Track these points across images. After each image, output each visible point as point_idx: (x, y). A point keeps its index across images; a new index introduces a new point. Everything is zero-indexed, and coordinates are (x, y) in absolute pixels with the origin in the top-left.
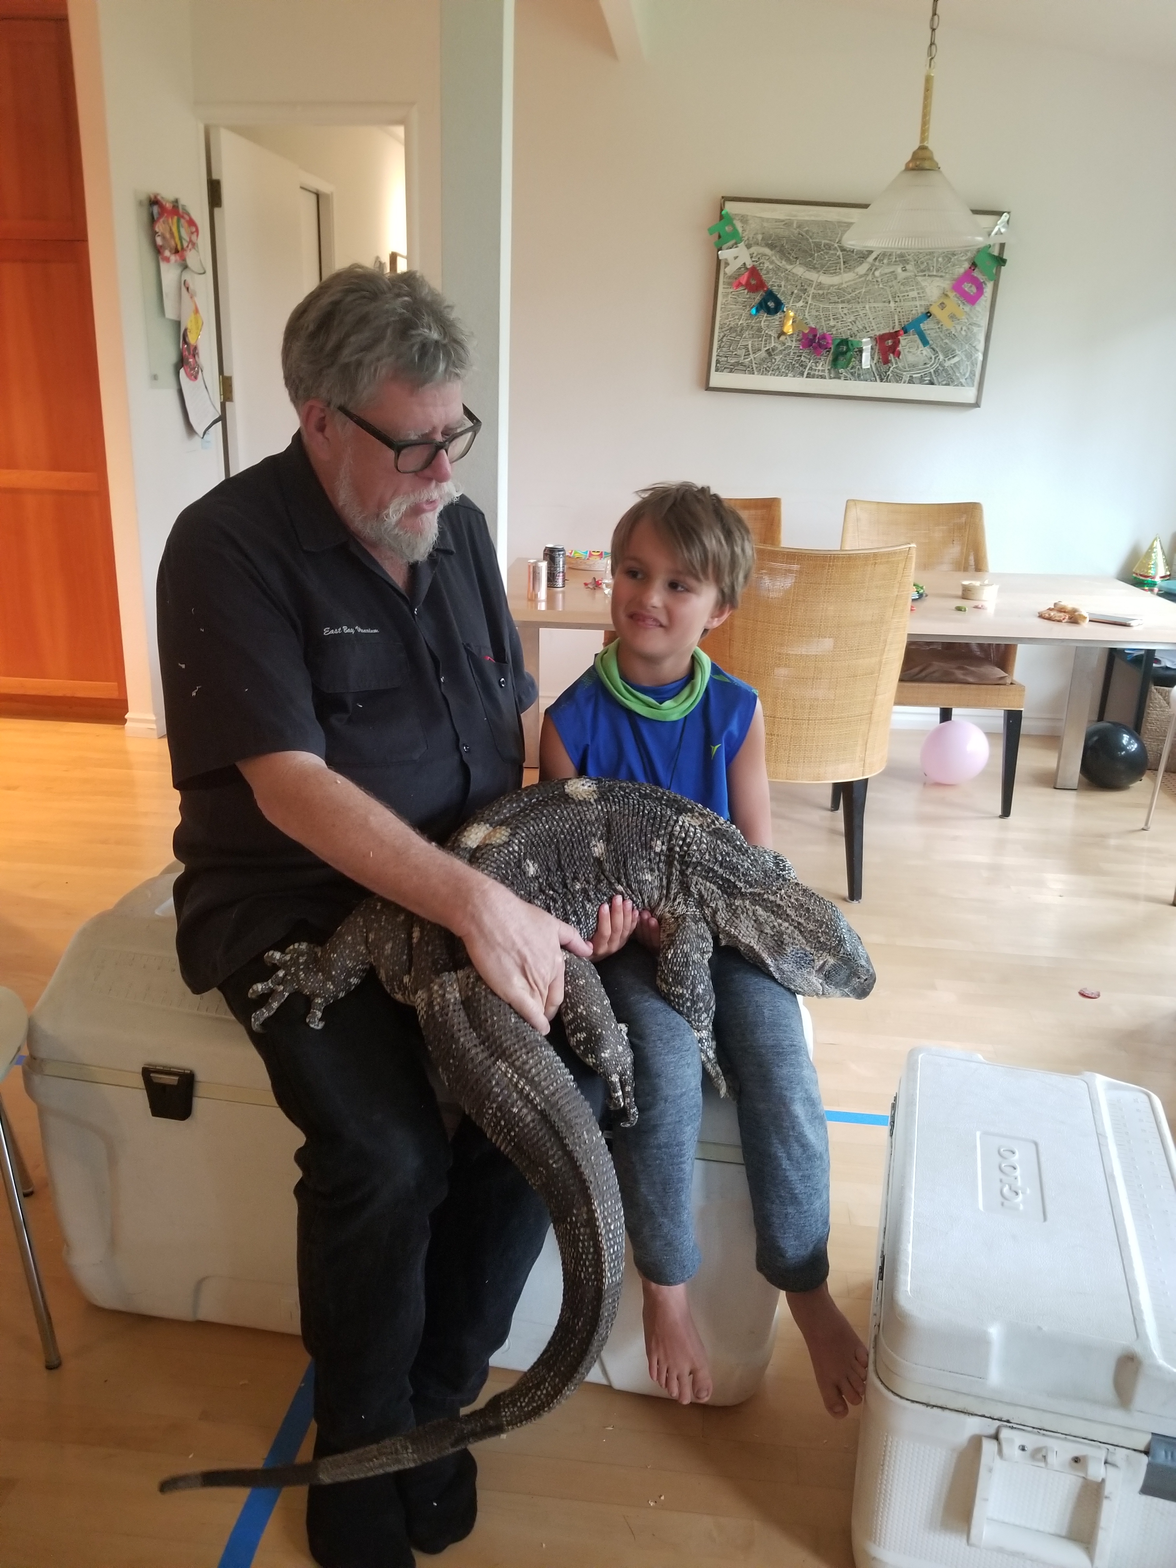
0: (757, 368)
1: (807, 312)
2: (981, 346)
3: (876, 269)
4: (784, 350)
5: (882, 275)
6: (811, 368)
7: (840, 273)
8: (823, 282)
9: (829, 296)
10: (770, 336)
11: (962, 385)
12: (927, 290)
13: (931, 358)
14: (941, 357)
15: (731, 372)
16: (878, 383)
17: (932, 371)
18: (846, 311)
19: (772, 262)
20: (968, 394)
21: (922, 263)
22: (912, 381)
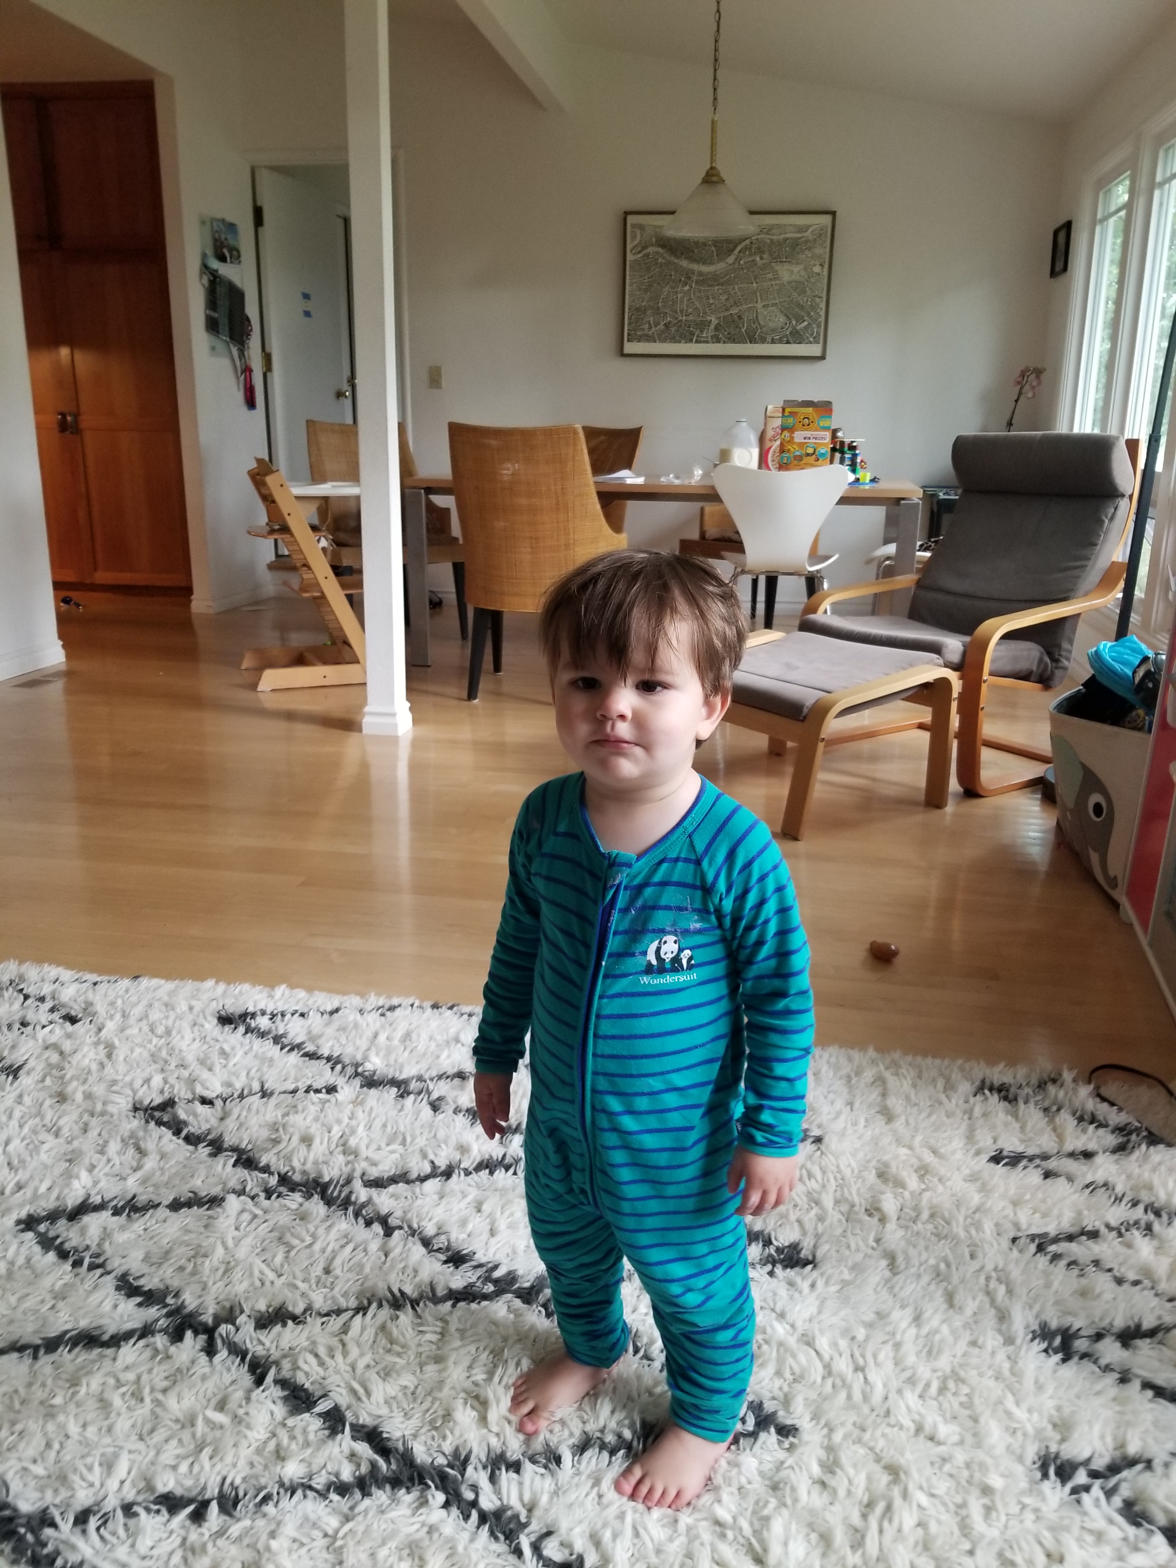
0: (658, 337)
1: (692, 294)
2: (823, 313)
3: (741, 260)
4: (677, 323)
5: (744, 263)
6: (698, 336)
7: (715, 264)
8: (702, 270)
9: (708, 281)
10: (667, 313)
11: (811, 343)
12: (780, 273)
13: (786, 323)
15: (639, 341)
17: (788, 333)
18: (721, 292)
19: (664, 258)
20: (816, 350)
21: (775, 253)
22: (773, 342)
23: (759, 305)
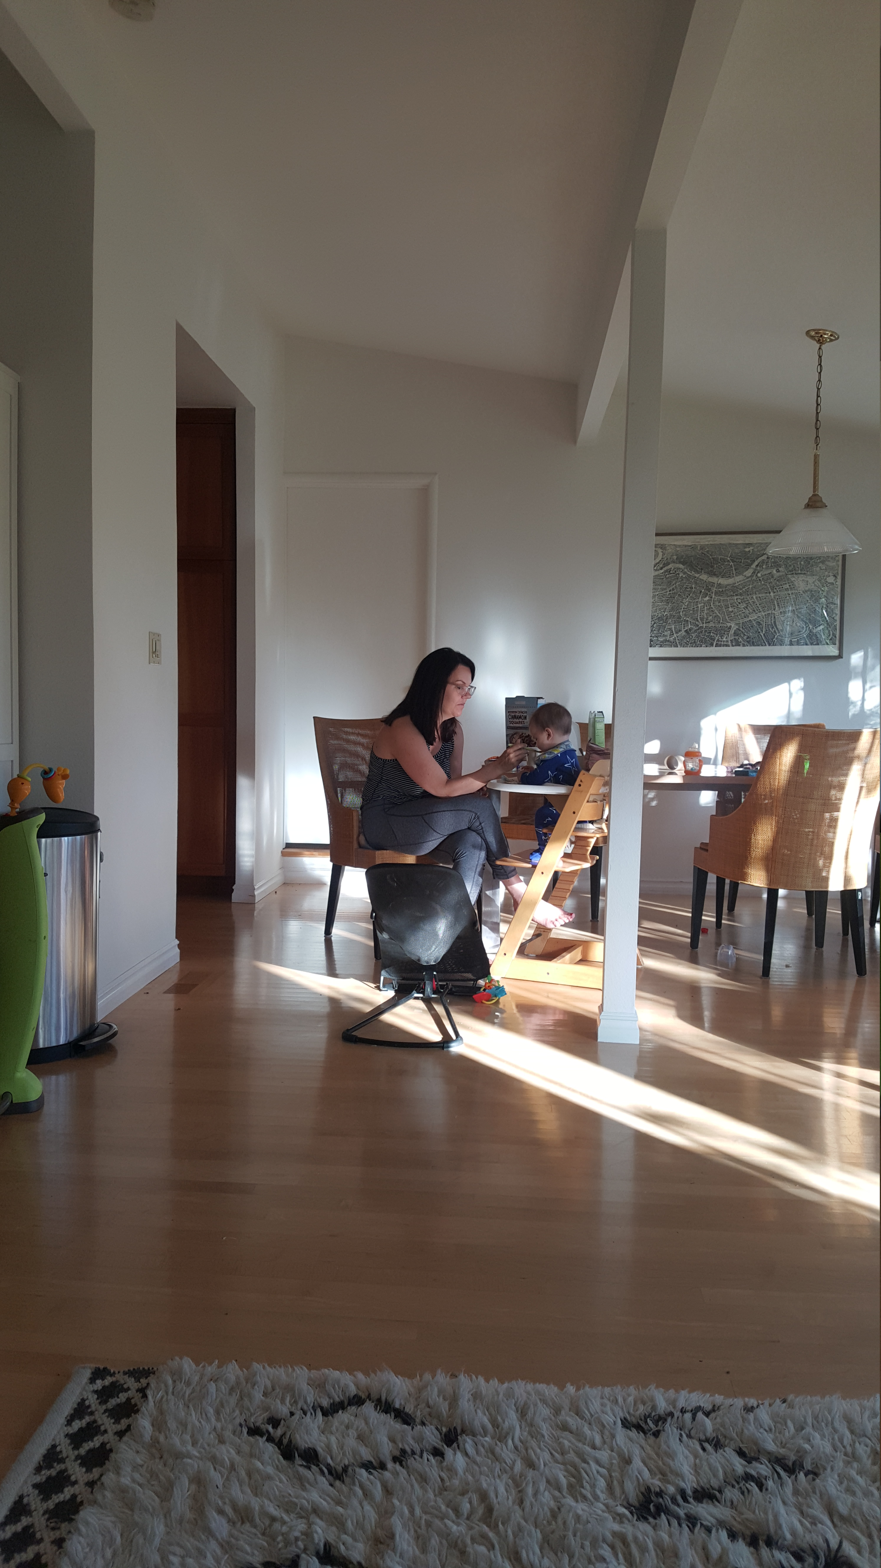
0: (679, 643)
1: (712, 604)
2: (838, 618)
3: (758, 572)
4: (698, 629)
5: (762, 576)
6: (718, 640)
7: (733, 577)
8: (722, 583)
9: (727, 592)
10: (688, 621)
11: (827, 644)
12: (796, 583)
13: (803, 627)
14: (811, 627)
15: (661, 647)
16: (768, 647)
17: (805, 636)
18: (740, 601)
19: (685, 573)
20: (833, 651)
21: (790, 566)
22: (791, 644)
23: (777, 613)
